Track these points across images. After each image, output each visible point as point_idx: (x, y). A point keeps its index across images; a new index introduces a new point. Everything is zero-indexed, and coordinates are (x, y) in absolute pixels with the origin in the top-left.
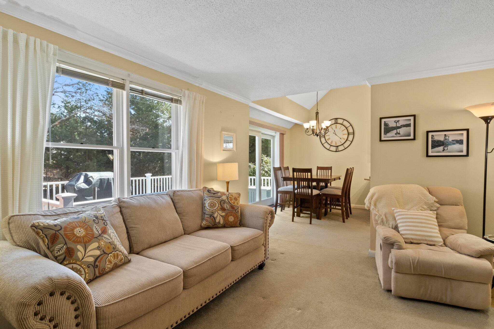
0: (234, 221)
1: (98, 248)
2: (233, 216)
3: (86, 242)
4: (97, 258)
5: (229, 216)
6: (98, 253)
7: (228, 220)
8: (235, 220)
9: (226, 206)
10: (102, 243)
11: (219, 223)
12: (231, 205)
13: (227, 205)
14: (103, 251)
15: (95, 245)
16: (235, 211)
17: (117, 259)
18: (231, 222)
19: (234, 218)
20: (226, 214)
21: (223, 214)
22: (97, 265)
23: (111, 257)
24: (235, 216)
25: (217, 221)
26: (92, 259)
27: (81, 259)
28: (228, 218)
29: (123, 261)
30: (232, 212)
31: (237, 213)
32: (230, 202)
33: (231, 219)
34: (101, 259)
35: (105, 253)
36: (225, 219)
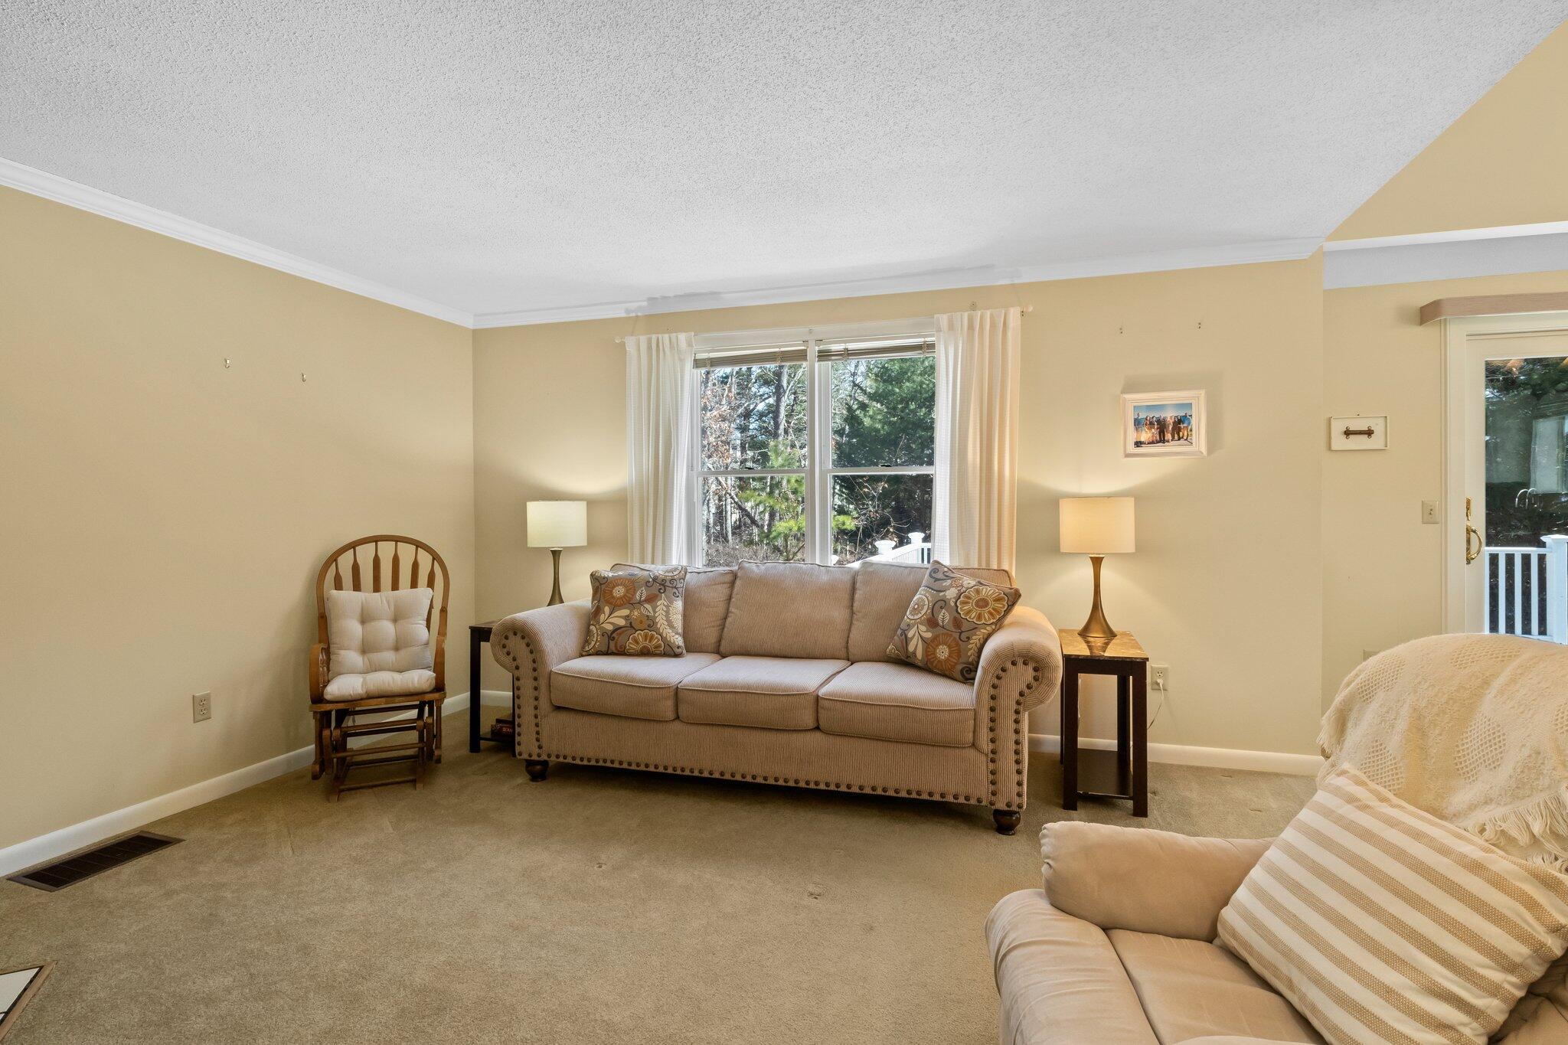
0: (947, 660)
1: (626, 618)
2: (949, 647)
3: (617, 606)
4: (617, 629)
5: (939, 644)
6: (622, 622)
7: (934, 653)
8: (952, 659)
9: (944, 617)
10: (636, 613)
11: (914, 653)
12: (957, 615)
13: (947, 614)
14: (631, 623)
15: (625, 612)
16: (960, 636)
17: (650, 642)
18: (940, 661)
19: (951, 653)
20: (935, 638)
21: (929, 635)
22: (614, 638)
23: (639, 635)
24: (957, 651)
25: (911, 648)
26: (610, 628)
27: (601, 621)
28: (935, 650)
29: (662, 649)
30: (951, 636)
31: (960, 642)
32: (960, 606)
33: (943, 652)
34: (623, 632)
35: (631, 626)
36: (928, 650)
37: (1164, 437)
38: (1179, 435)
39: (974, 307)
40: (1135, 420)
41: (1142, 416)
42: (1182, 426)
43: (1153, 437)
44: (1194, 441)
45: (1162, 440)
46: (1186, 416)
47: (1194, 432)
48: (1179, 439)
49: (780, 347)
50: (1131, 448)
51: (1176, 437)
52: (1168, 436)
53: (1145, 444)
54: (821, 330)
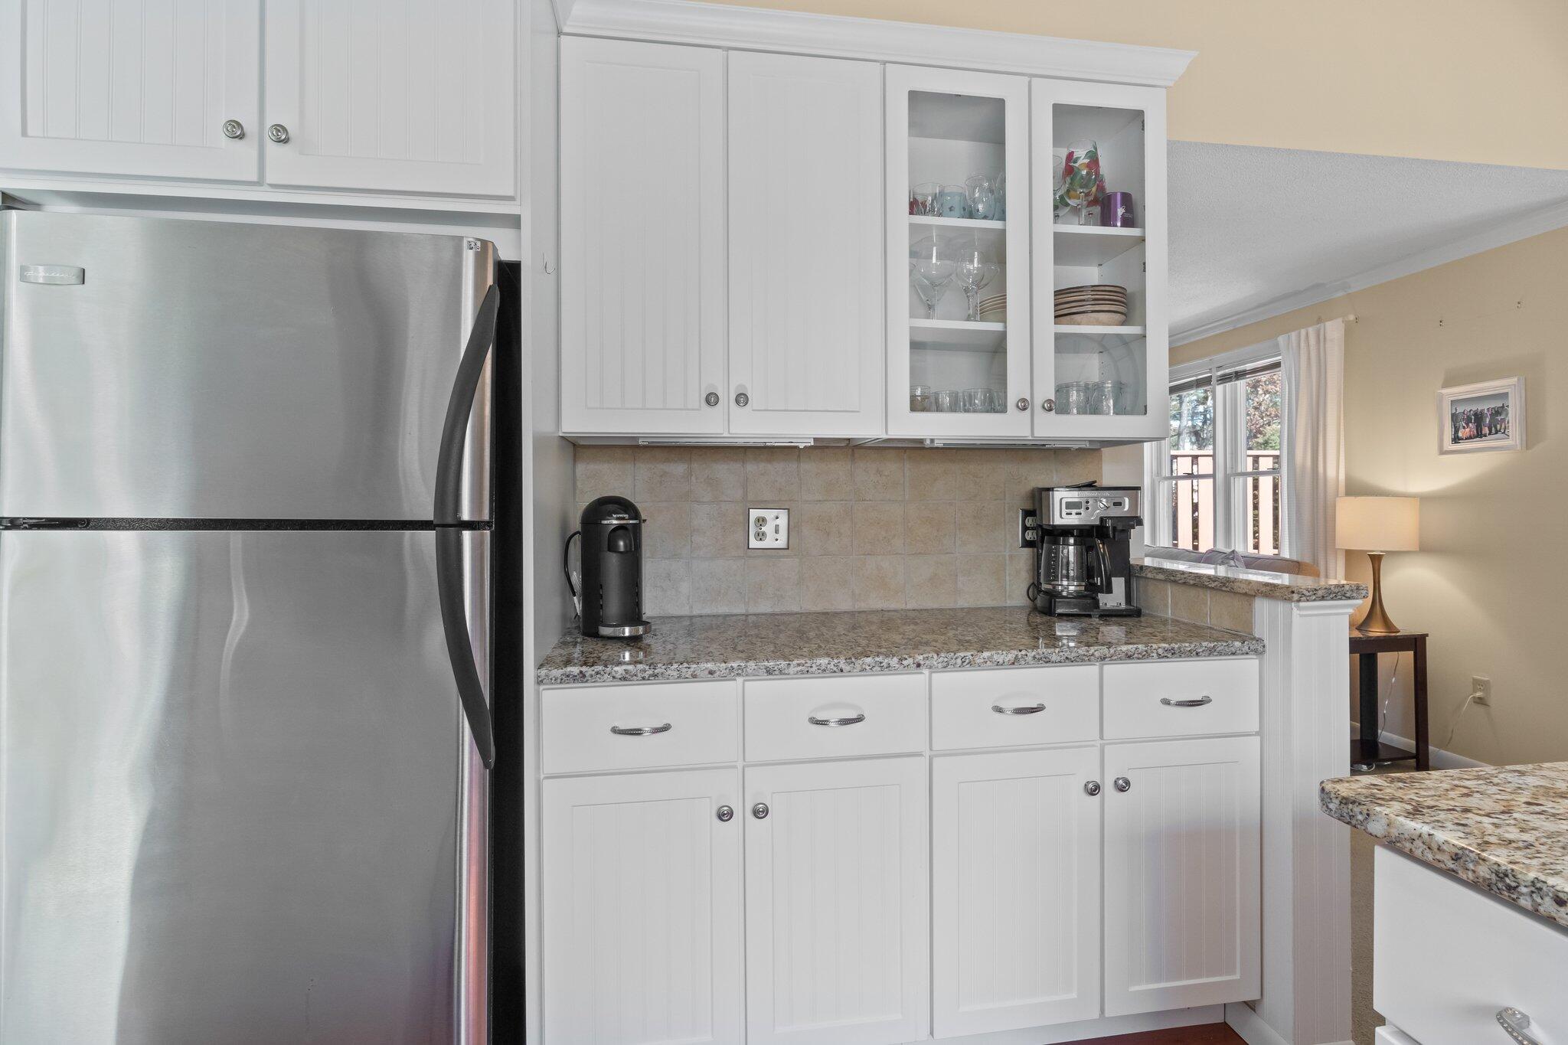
37: (1481, 432)
38: (1496, 428)
39: (1320, 320)
40: (1453, 415)
41: (1460, 410)
42: (1499, 418)
43: (1470, 431)
44: (1510, 434)
45: (1479, 435)
46: (1503, 407)
47: (1510, 424)
48: (1496, 433)
49: (1196, 375)
50: (1449, 445)
51: (1493, 431)
52: (1486, 430)
53: (1462, 439)
54: (1221, 357)
